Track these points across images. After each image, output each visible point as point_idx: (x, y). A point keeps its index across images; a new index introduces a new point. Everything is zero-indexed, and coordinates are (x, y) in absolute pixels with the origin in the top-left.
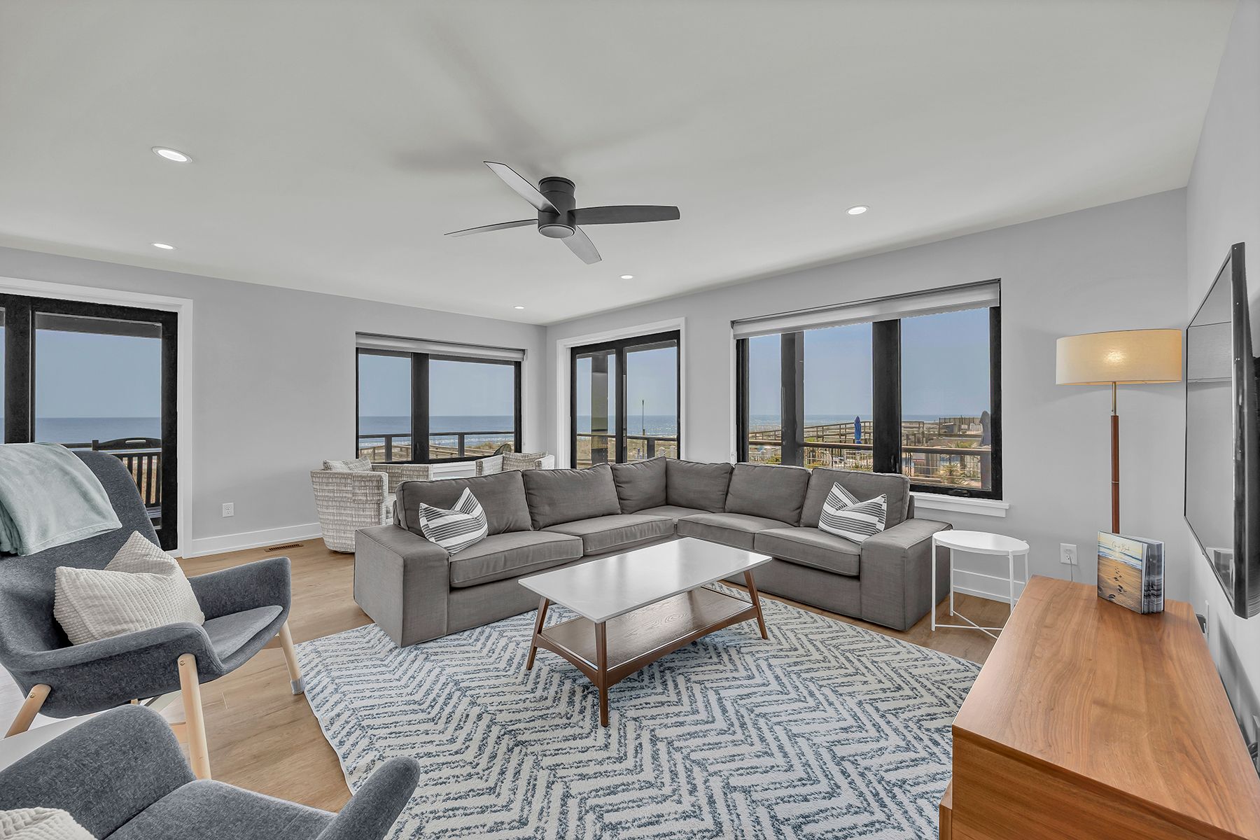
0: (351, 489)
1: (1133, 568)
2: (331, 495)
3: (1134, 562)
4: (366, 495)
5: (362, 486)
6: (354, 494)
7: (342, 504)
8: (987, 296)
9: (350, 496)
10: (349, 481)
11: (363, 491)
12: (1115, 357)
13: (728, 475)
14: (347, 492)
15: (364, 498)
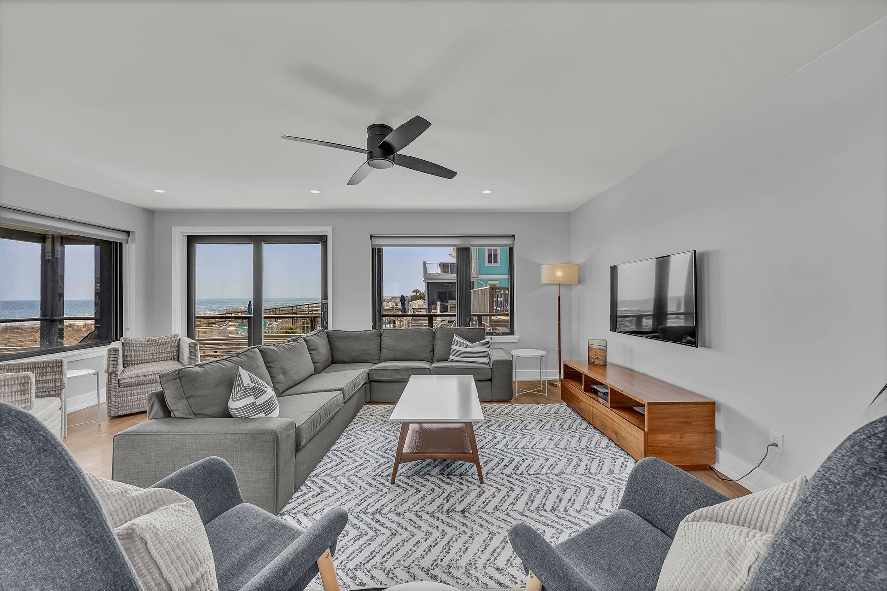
1: (602, 349)
3: (602, 348)
8: (507, 241)
12: (559, 274)
13: (379, 337)
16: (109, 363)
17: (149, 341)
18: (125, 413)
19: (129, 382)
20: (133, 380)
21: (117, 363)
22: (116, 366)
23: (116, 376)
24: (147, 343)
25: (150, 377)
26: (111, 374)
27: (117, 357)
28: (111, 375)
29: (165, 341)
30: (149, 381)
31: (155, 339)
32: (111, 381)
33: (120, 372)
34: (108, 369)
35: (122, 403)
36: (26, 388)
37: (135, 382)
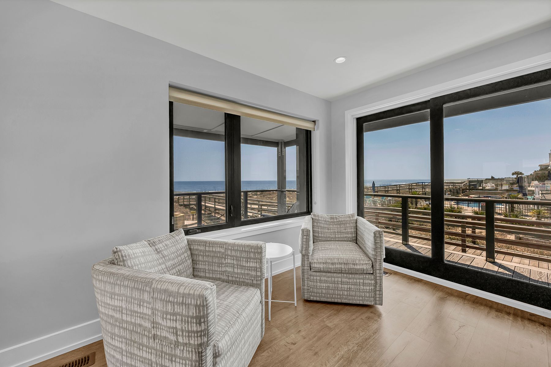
0: (149, 312)
2: (118, 316)
4: (175, 331)
5: (167, 313)
6: (155, 324)
7: (135, 337)
9: (148, 325)
10: (146, 296)
11: (169, 324)
14: (142, 316)
15: (173, 338)
16: (302, 244)
17: (332, 218)
18: (315, 299)
19: (318, 267)
20: (321, 266)
21: (308, 245)
22: (308, 248)
23: (308, 259)
24: (330, 221)
25: (337, 266)
26: (304, 255)
27: (309, 239)
28: (304, 257)
29: (344, 221)
30: (335, 270)
31: (336, 217)
32: (304, 262)
33: (311, 254)
34: (302, 250)
35: (313, 288)
36: (202, 314)
37: (324, 268)
